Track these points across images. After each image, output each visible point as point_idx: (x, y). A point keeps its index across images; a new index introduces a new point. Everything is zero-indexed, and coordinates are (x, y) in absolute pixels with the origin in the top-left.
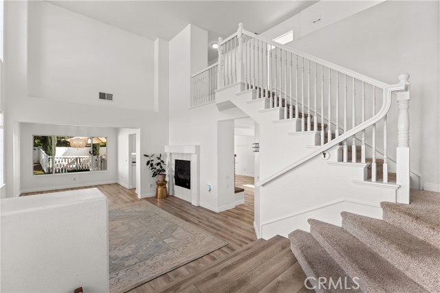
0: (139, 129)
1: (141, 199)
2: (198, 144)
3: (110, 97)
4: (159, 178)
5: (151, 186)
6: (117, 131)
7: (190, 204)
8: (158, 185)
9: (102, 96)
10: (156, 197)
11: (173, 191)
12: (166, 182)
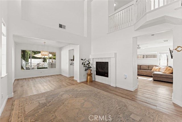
0: (79, 46)
1: (80, 83)
2: (115, 52)
3: (64, 27)
4: (89, 71)
5: (84, 75)
6: (61, 49)
7: (110, 85)
8: (88, 75)
9: (61, 26)
10: (87, 81)
11: (95, 78)
12: (92, 74)
